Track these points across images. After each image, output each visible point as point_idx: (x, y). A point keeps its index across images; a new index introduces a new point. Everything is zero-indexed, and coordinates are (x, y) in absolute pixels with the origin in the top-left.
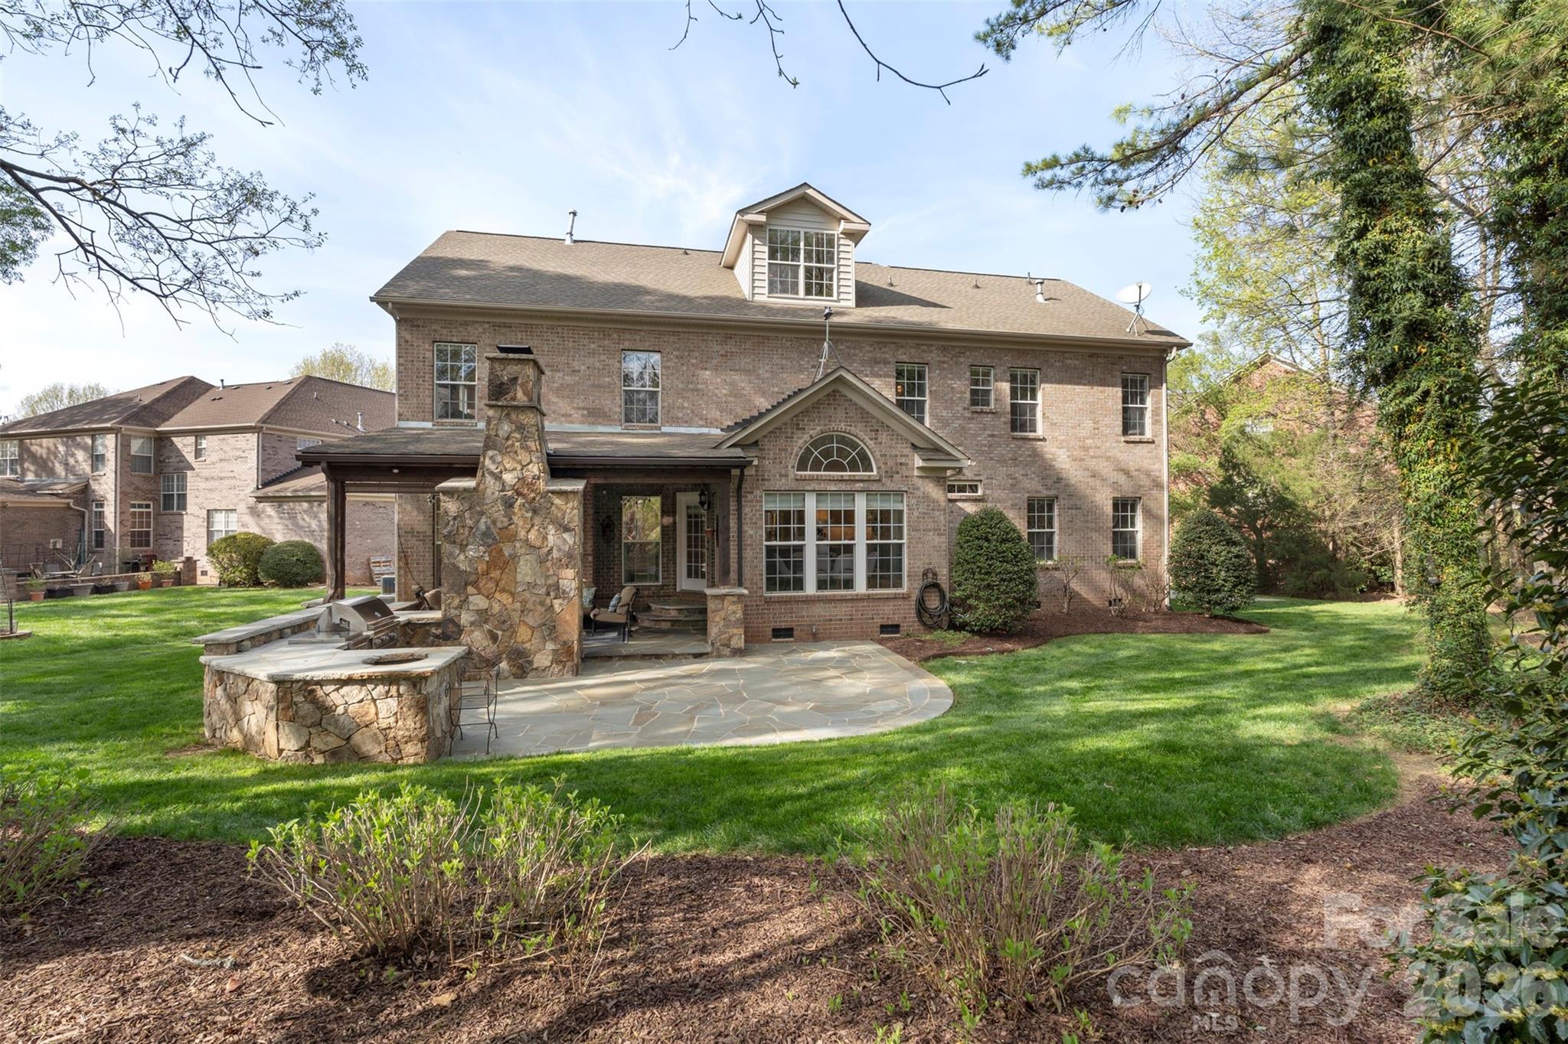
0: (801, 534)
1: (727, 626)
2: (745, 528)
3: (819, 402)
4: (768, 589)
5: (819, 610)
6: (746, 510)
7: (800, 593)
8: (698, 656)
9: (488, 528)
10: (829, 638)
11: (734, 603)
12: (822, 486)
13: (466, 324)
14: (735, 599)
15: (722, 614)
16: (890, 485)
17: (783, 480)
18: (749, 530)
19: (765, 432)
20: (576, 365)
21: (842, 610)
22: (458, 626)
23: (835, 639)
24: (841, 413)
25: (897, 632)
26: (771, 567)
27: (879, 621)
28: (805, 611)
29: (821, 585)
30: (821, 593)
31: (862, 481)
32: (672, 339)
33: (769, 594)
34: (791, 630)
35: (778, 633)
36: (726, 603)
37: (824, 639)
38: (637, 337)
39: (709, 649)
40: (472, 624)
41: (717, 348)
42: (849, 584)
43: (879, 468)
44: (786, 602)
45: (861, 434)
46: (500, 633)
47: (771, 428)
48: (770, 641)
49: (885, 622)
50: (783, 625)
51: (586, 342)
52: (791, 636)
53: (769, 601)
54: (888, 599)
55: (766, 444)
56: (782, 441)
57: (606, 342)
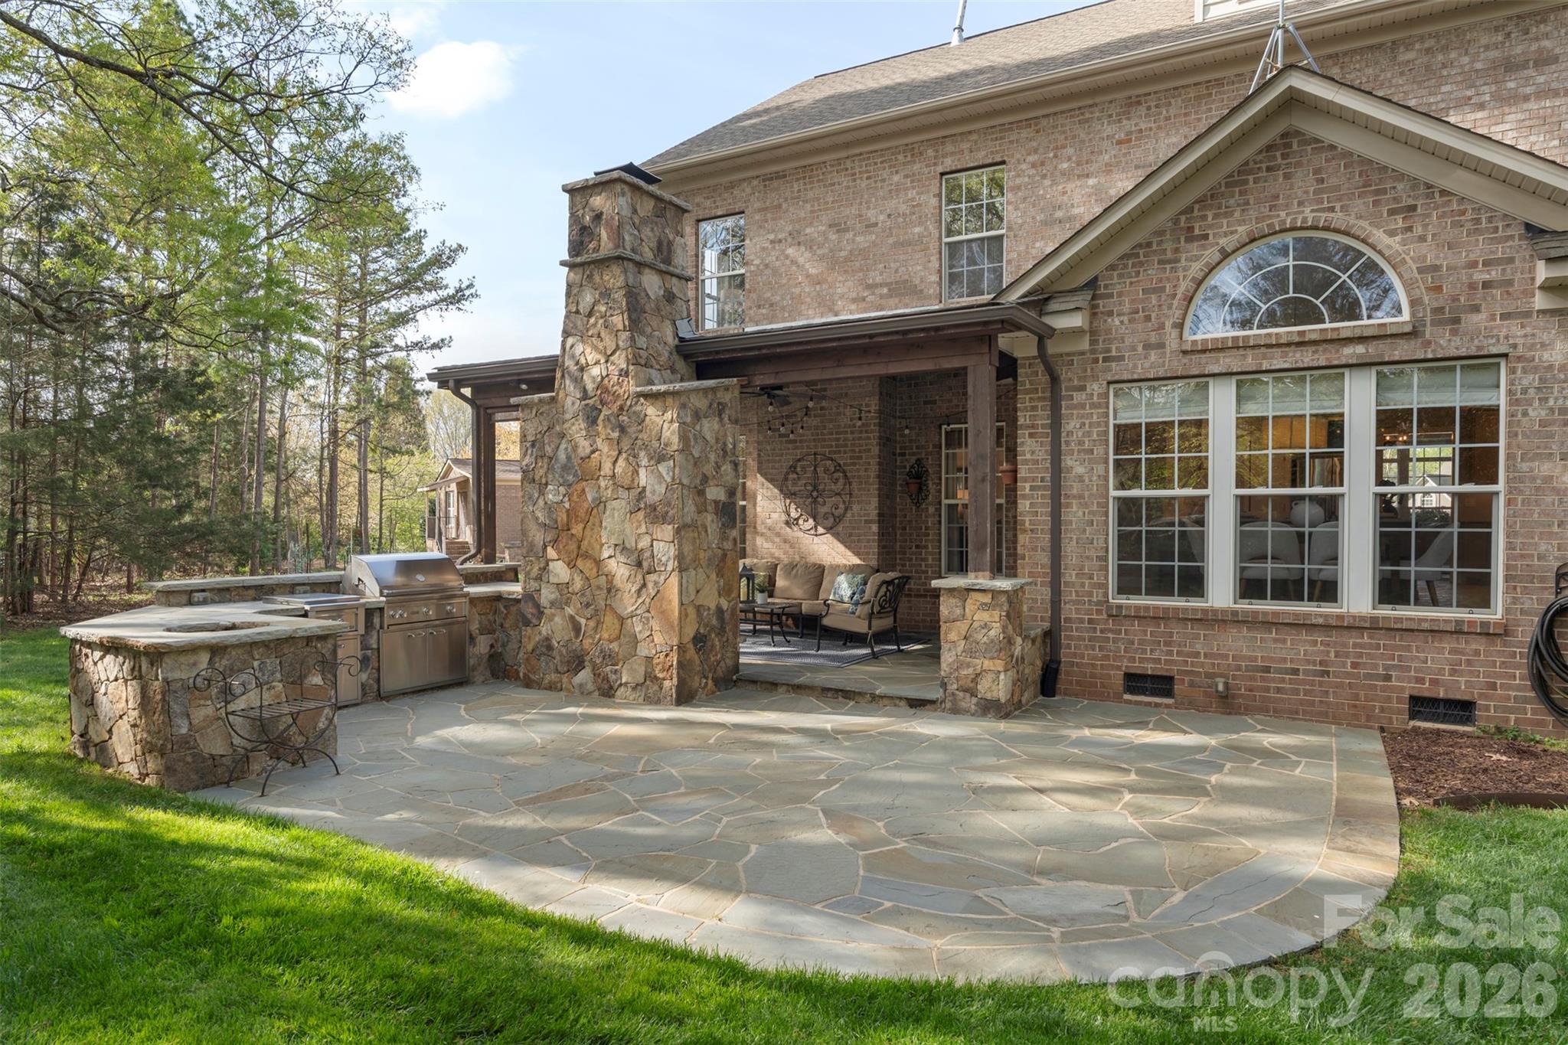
0: (1197, 473)
1: (971, 652)
2: (1068, 461)
3: (1244, 169)
4: (1122, 590)
5: (1236, 644)
6: (1071, 425)
7: (1195, 603)
8: (917, 704)
9: (569, 458)
10: (1263, 710)
11: (984, 607)
12: (1250, 362)
13: (732, 186)
14: (987, 599)
15: (962, 627)
16: (1447, 343)
17: (1153, 356)
18: (1075, 466)
19: (1111, 258)
20: (871, 214)
21: (1300, 649)
22: (537, 606)
23: (1277, 713)
24: (1304, 182)
25: (1468, 720)
26: (1128, 544)
27: (1410, 688)
28: (1201, 643)
29: (1250, 588)
30: (1245, 605)
31: (1362, 339)
32: (1024, 133)
33: (1122, 600)
34: (1169, 680)
35: (1136, 682)
36: (970, 606)
37: (1248, 710)
38: (965, 146)
39: (936, 694)
40: (552, 604)
41: (1108, 130)
42: (1328, 591)
43: (1414, 303)
44: (1156, 618)
45: (1363, 226)
46: (583, 621)
47: (1124, 247)
48: (1118, 698)
49: (1425, 690)
50: (1149, 669)
51: (885, 174)
52: (1169, 693)
53: (1116, 614)
54: (1435, 632)
55: (1115, 283)
56: (1152, 273)
57: (916, 167)
